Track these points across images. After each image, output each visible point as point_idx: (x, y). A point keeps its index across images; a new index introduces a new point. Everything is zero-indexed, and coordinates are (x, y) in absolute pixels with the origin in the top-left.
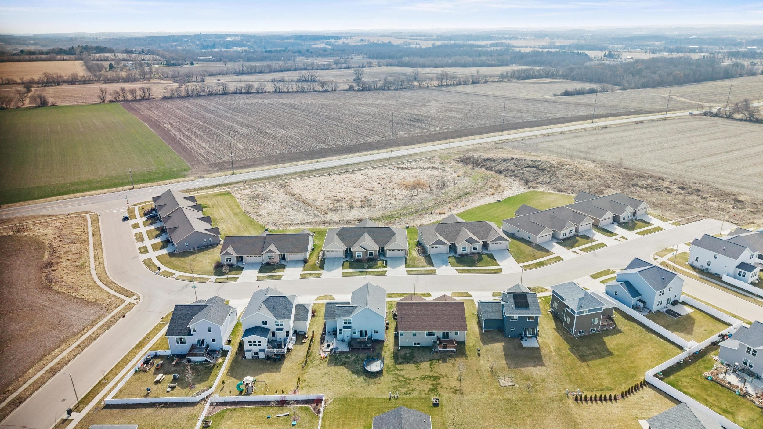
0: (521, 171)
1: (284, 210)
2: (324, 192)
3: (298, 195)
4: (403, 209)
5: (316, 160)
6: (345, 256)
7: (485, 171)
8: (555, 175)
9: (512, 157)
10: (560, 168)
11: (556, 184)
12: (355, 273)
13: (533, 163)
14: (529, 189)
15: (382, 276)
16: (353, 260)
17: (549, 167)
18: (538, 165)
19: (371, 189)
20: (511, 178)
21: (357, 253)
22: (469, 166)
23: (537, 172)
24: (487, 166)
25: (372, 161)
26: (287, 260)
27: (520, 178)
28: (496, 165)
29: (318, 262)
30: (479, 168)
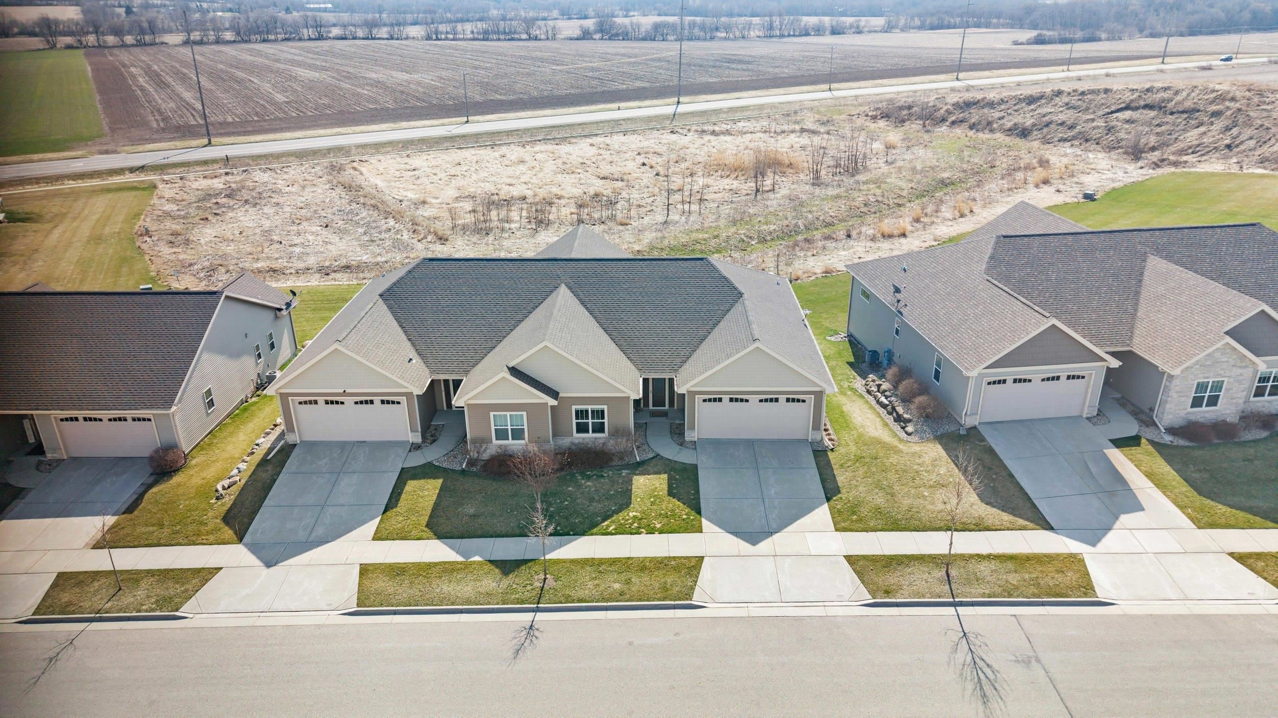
0: (1100, 124)
1: (294, 228)
2: (461, 183)
3: (367, 190)
4: (734, 223)
5: (465, 119)
6: (414, 433)
7: (968, 134)
8: (1248, 123)
9: (1056, 89)
10: (1256, 100)
11: (1265, 147)
12: (458, 582)
13: (1140, 96)
14: (1154, 169)
15: (672, 602)
16: (472, 463)
17: (1211, 103)
18: (1163, 101)
19: (616, 176)
20: (1069, 144)
21: (492, 414)
22: (913, 126)
23: (1163, 120)
24: (973, 121)
25: (624, 120)
26: (55, 455)
27: (1104, 142)
28: (1002, 114)
29: (239, 472)
30: (945, 127)
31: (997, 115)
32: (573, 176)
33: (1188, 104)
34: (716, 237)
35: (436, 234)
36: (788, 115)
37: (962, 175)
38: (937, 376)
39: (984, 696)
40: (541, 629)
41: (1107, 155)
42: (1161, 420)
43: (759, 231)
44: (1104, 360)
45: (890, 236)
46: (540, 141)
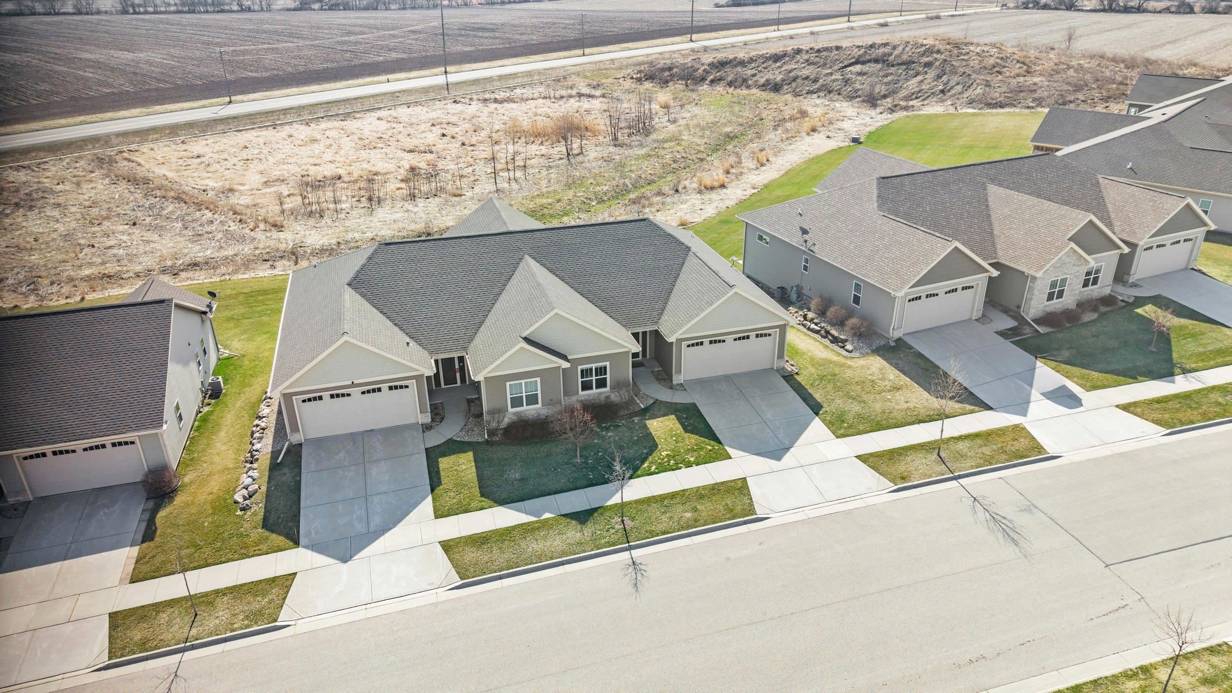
0: (837, 76)
1: (96, 229)
2: (261, 167)
3: (157, 182)
4: (569, 186)
5: (227, 99)
6: (423, 414)
7: (729, 91)
8: (954, 72)
9: (796, 47)
10: (955, 51)
11: (970, 91)
12: (545, 538)
13: (865, 52)
14: (891, 113)
15: (742, 519)
16: (491, 433)
17: (922, 55)
18: (885, 55)
19: (422, 148)
20: (815, 95)
21: (508, 384)
22: (676, 86)
23: (888, 72)
24: (730, 79)
25: (399, 92)
26: (18, 498)
27: (845, 93)
28: (754, 72)
29: (254, 480)
30: (705, 86)
31: (750, 72)
32: (377, 151)
33: (905, 57)
34: (559, 201)
35: (265, 221)
36: (559, 81)
37: (741, 128)
38: (857, 300)
39: (1013, 540)
40: (643, 563)
41: (850, 103)
42: (1027, 314)
43: (595, 193)
44: (987, 271)
45: (712, 188)
46: (322, 118)
